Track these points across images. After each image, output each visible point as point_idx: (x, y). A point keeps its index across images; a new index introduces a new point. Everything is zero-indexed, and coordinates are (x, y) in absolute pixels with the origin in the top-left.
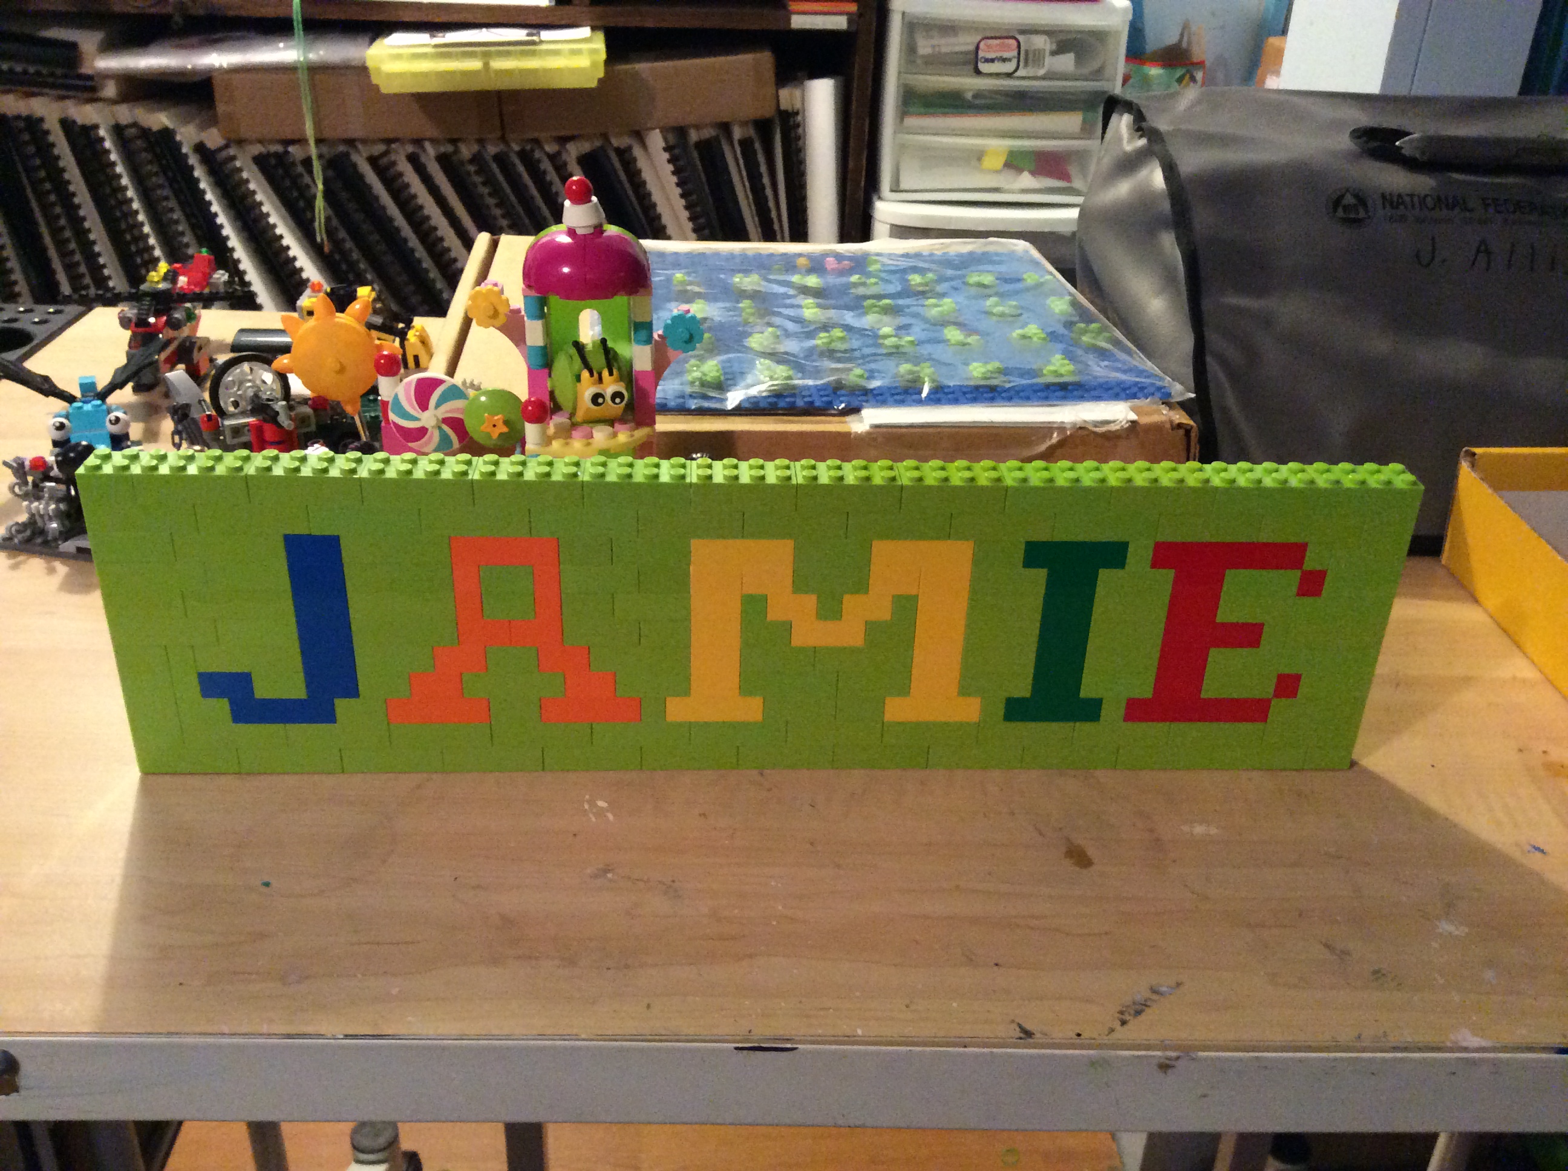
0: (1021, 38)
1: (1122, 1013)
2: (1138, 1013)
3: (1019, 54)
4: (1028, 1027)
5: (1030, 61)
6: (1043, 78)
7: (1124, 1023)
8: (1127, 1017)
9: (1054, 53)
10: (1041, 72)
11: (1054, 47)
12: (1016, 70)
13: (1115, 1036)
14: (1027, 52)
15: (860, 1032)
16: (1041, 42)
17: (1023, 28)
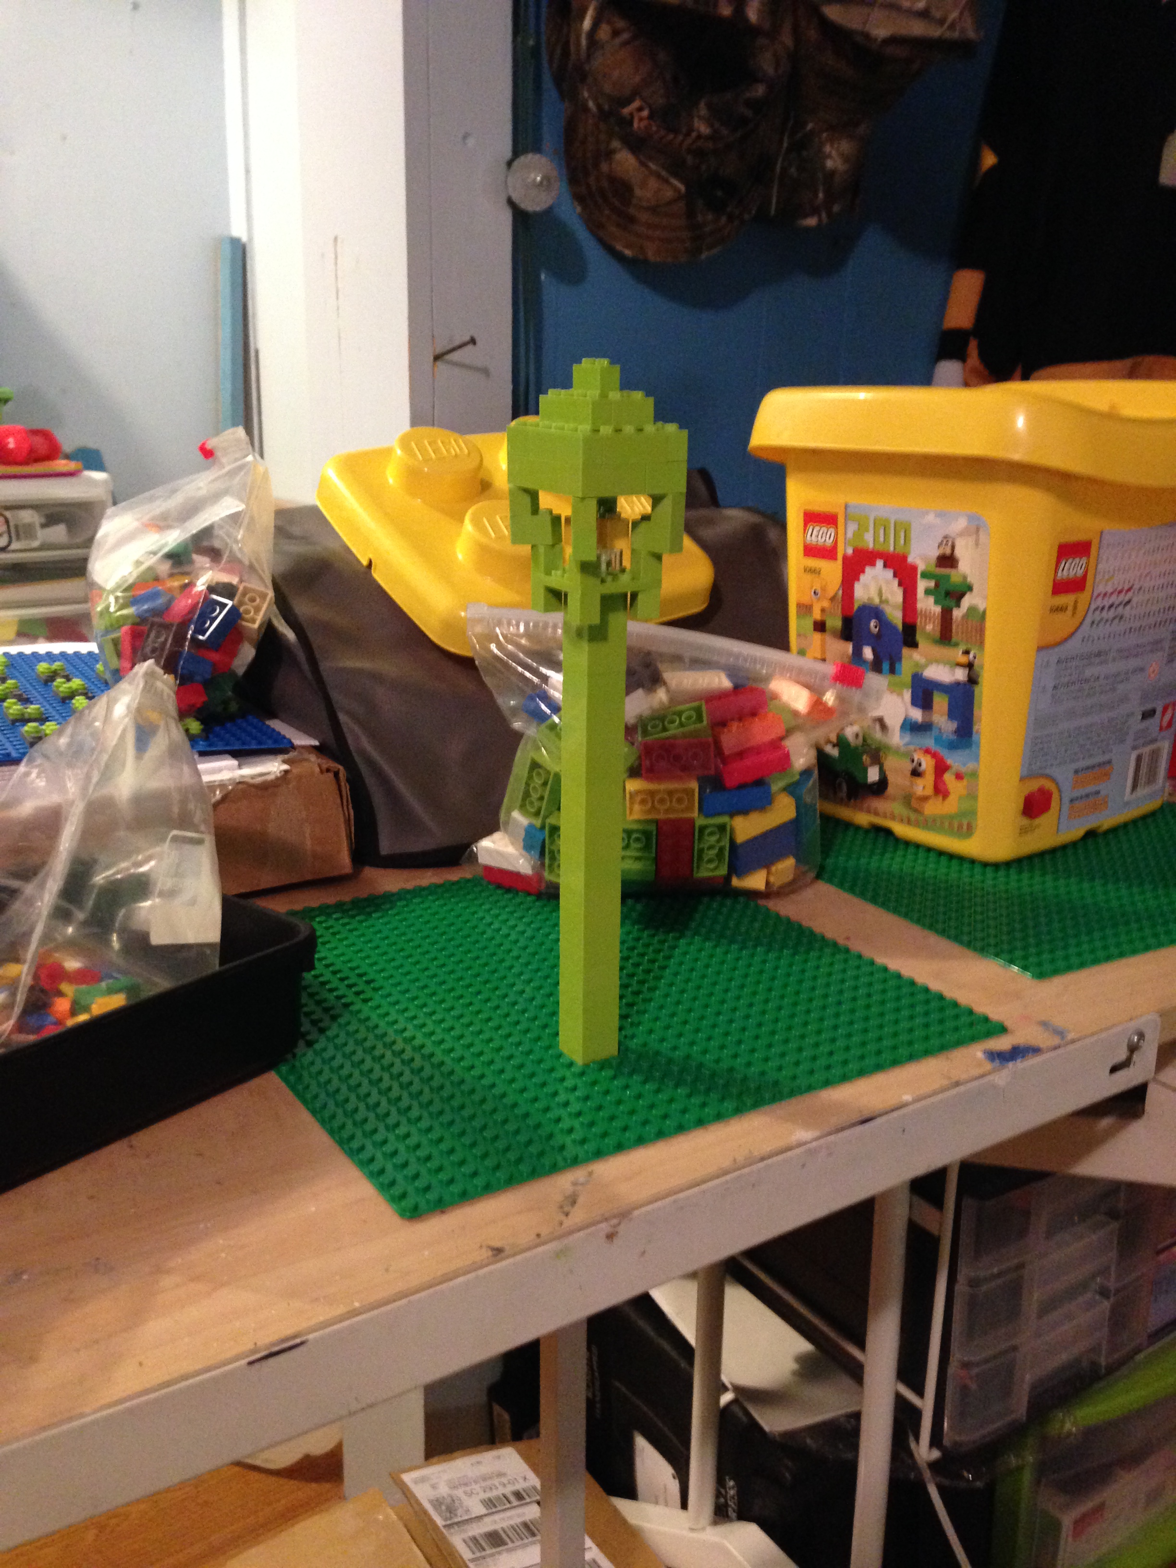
0: (8, 514)
1: (561, 1207)
2: (574, 1203)
3: (8, 527)
4: (497, 1244)
5: (21, 533)
6: (40, 548)
7: (567, 1214)
8: (566, 1209)
9: (44, 526)
10: (36, 544)
11: (43, 520)
12: (9, 545)
13: (565, 1225)
14: (16, 527)
15: (357, 1304)
16: (27, 516)
17: (8, 504)
